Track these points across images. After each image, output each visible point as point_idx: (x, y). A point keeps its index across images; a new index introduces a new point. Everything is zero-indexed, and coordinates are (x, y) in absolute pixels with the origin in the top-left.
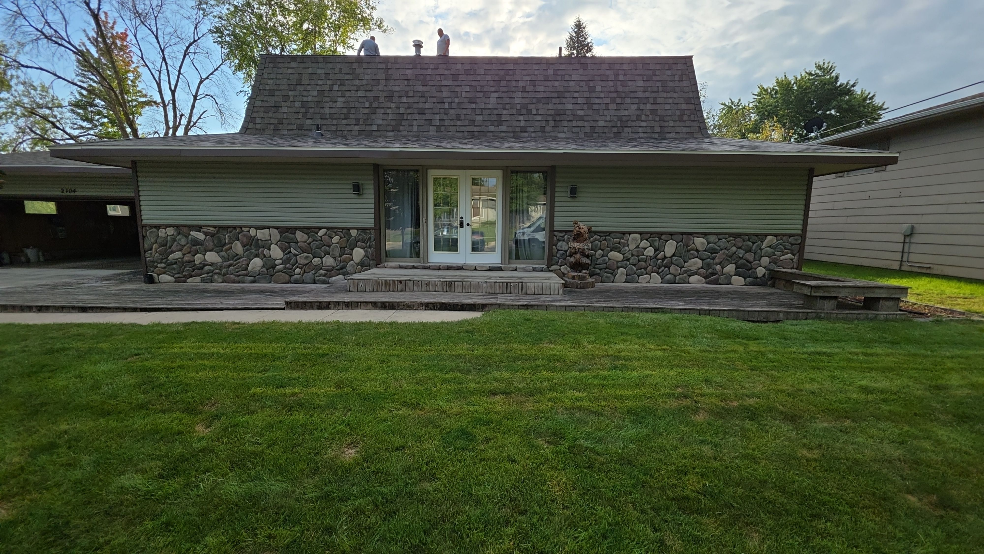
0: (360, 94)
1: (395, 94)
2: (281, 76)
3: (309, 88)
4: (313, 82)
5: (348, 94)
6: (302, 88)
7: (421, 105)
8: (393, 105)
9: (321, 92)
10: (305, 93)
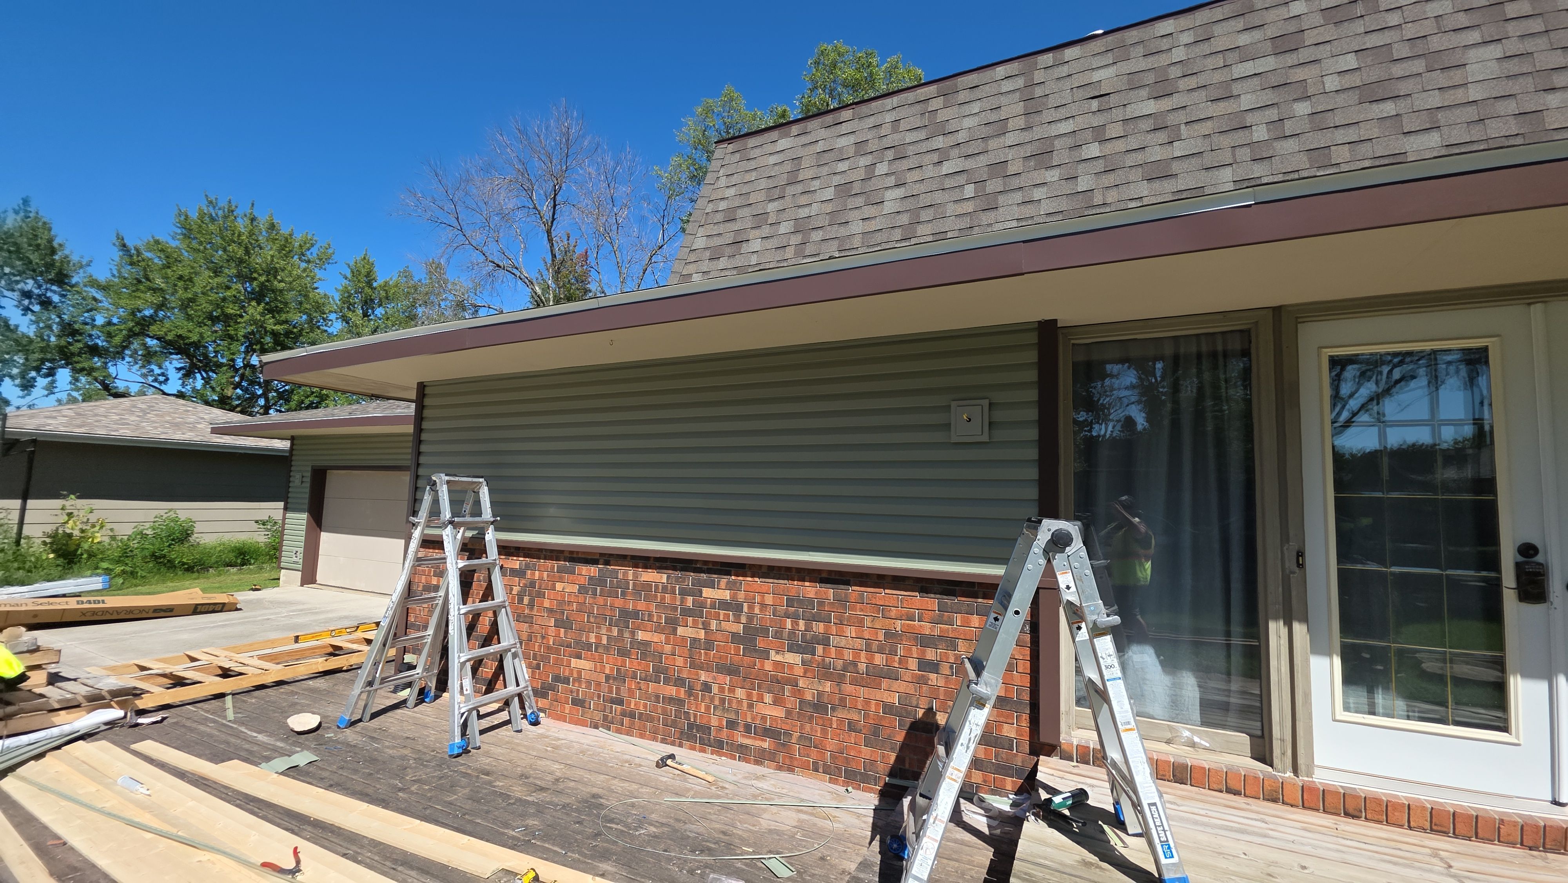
0: (947, 168)
1: (1058, 144)
2: (753, 176)
3: (816, 184)
4: (825, 170)
5: (915, 175)
6: (799, 188)
7: (1156, 154)
8: (1052, 176)
9: (844, 190)
10: (804, 200)
